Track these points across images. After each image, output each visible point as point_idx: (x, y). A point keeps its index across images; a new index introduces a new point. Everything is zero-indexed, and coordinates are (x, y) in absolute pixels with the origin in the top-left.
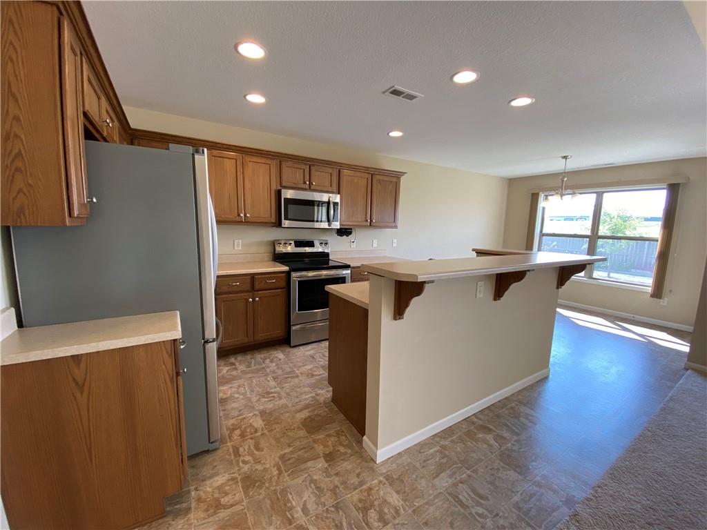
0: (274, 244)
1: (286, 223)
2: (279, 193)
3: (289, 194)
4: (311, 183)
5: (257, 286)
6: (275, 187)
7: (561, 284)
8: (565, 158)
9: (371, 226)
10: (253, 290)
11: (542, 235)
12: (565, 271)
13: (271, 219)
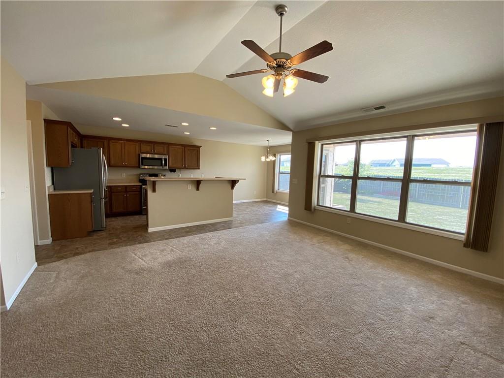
0: (139, 175)
1: (142, 167)
2: (139, 155)
3: (142, 155)
4: (154, 151)
5: (128, 190)
6: (138, 153)
7: (233, 187)
8: (268, 141)
9: (185, 168)
10: (126, 192)
11: (280, 173)
12: (233, 183)
13: (137, 166)
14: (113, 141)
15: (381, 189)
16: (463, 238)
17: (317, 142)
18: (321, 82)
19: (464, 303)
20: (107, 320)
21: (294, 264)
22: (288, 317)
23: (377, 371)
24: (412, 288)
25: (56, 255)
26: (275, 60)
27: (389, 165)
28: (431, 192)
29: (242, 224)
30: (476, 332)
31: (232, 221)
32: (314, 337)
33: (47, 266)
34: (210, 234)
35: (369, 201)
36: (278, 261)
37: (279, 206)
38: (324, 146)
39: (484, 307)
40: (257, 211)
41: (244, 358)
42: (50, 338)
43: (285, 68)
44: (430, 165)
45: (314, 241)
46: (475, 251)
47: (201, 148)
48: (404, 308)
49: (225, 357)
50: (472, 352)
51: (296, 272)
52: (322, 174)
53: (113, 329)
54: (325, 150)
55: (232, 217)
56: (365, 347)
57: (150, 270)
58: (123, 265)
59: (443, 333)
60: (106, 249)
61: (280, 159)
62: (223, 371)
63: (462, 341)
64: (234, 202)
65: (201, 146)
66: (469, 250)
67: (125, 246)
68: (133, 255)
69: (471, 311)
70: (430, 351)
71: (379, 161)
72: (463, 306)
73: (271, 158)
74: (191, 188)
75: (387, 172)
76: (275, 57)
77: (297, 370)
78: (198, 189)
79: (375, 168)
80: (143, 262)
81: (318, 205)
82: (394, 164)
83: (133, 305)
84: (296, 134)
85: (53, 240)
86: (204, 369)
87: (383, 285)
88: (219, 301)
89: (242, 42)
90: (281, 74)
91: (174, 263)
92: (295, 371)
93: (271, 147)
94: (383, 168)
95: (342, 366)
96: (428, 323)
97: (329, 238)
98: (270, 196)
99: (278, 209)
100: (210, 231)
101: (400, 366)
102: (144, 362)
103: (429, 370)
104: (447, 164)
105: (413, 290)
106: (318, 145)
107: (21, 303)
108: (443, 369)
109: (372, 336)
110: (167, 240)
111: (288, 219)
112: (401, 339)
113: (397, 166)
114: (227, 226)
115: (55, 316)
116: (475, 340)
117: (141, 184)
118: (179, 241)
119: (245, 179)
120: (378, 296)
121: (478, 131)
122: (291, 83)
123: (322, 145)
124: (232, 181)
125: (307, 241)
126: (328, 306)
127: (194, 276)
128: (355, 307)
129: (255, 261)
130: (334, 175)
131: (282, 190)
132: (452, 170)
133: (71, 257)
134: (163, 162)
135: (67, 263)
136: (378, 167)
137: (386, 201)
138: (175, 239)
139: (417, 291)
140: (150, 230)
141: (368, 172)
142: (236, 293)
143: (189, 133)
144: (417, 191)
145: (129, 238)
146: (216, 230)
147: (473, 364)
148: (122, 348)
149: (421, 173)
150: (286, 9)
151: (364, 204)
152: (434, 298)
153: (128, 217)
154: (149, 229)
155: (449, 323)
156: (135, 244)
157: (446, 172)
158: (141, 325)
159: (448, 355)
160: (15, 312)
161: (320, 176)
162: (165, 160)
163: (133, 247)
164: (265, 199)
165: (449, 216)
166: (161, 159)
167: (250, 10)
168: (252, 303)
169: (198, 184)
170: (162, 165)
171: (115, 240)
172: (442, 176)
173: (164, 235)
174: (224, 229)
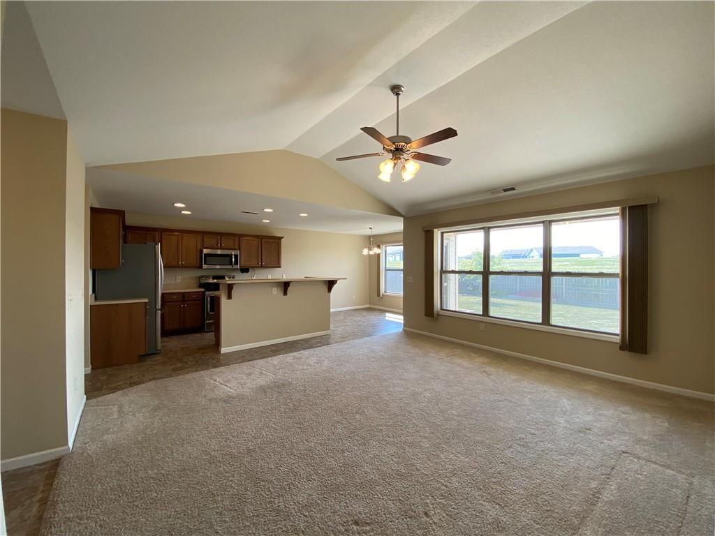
0: (200, 278)
1: (205, 266)
2: (201, 251)
3: (205, 251)
4: (221, 245)
5: (186, 299)
6: (199, 248)
7: (330, 290)
8: (370, 228)
9: (262, 267)
10: (184, 301)
11: (386, 270)
12: (331, 284)
13: (198, 265)
14: (166, 233)
15: (518, 288)
16: (618, 339)
17: (435, 230)
18: (443, 164)
19: (623, 413)
20: (207, 453)
21: (421, 382)
22: (425, 438)
23: (532, 482)
24: (564, 400)
25: (105, 387)
26: (394, 143)
27: (525, 257)
28: (582, 290)
29: (344, 338)
30: (639, 441)
31: (329, 335)
32: (459, 455)
33: (100, 399)
34: (306, 353)
35: (503, 304)
36: (401, 379)
37: (387, 314)
38: (445, 234)
39: (647, 415)
40: (360, 321)
41: (383, 479)
42: (142, 478)
43: (403, 152)
44: (578, 255)
45: (442, 355)
46: (632, 353)
47: (282, 240)
48: (556, 421)
49: (362, 480)
50: (636, 460)
51: (425, 390)
52: (444, 269)
53: (219, 462)
54: (447, 239)
55: (329, 329)
56: (517, 461)
57: (241, 397)
58: (203, 393)
59: (602, 443)
60: (171, 376)
61: (386, 251)
62: (363, 493)
63: (624, 450)
64: (331, 310)
65: (283, 238)
66: (626, 354)
67: (196, 371)
68: (212, 381)
69: (633, 420)
70: (589, 461)
71: (512, 251)
72: (624, 416)
73: (376, 250)
74: (276, 292)
75: (524, 266)
76: (393, 140)
77: (446, 486)
78: (285, 293)
79: (507, 261)
80: (228, 389)
81: (442, 309)
82: (531, 255)
83: (233, 437)
84: (408, 220)
85: (92, 369)
86: (341, 493)
87: (530, 399)
88: (339, 426)
89: (361, 129)
90: (400, 158)
91: (269, 387)
92: (443, 488)
93: (375, 236)
94: (518, 260)
95: (494, 480)
96: (585, 435)
97: (459, 351)
98: (374, 301)
99: (387, 318)
100: (304, 349)
101: (558, 476)
102: (270, 491)
103: (589, 478)
104: (601, 253)
105: (566, 403)
106: (437, 233)
107: (86, 443)
108: (604, 477)
109: (524, 450)
110: (251, 362)
111: (404, 330)
112: (556, 451)
113: (535, 258)
114: (324, 341)
115: (138, 454)
116: (638, 449)
117: (202, 290)
118: (266, 362)
119: (346, 279)
120: (526, 411)
121: (620, 214)
122: (412, 168)
123: (442, 233)
124: (329, 281)
125: (432, 354)
126: (469, 424)
127: (300, 401)
128: (501, 423)
129: (372, 381)
130: (457, 270)
131: (390, 292)
132: (607, 261)
133: (126, 388)
134: (233, 260)
135: (127, 395)
136: (512, 260)
137: (526, 304)
138: (261, 360)
139: (570, 403)
140: (224, 350)
141: (500, 267)
142: (358, 416)
143: (268, 221)
144: (564, 289)
145: (197, 362)
146: (311, 347)
147: (637, 470)
148: (238, 480)
149: (567, 265)
150: (403, 89)
151: (498, 308)
152: (591, 409)
153: (185, 336)
154: (222, 349)
155: (609, 434)
156: (208, 369)
157: (598, 263)
158: (252, 456)
159: (608, 464)
160: (82, 454)
161: (443, 272)
162: (236, 256)
163: (208, 372)
164: (368, 306)
165: (606, 319)
166: (230, 256)
167: (361, 90)
168: (380, 425)
169: (285, 286)
170: (231, 263)
171: (179, 365)
172: (593, 268)
173: (243, 357)
174: (321, 346)
